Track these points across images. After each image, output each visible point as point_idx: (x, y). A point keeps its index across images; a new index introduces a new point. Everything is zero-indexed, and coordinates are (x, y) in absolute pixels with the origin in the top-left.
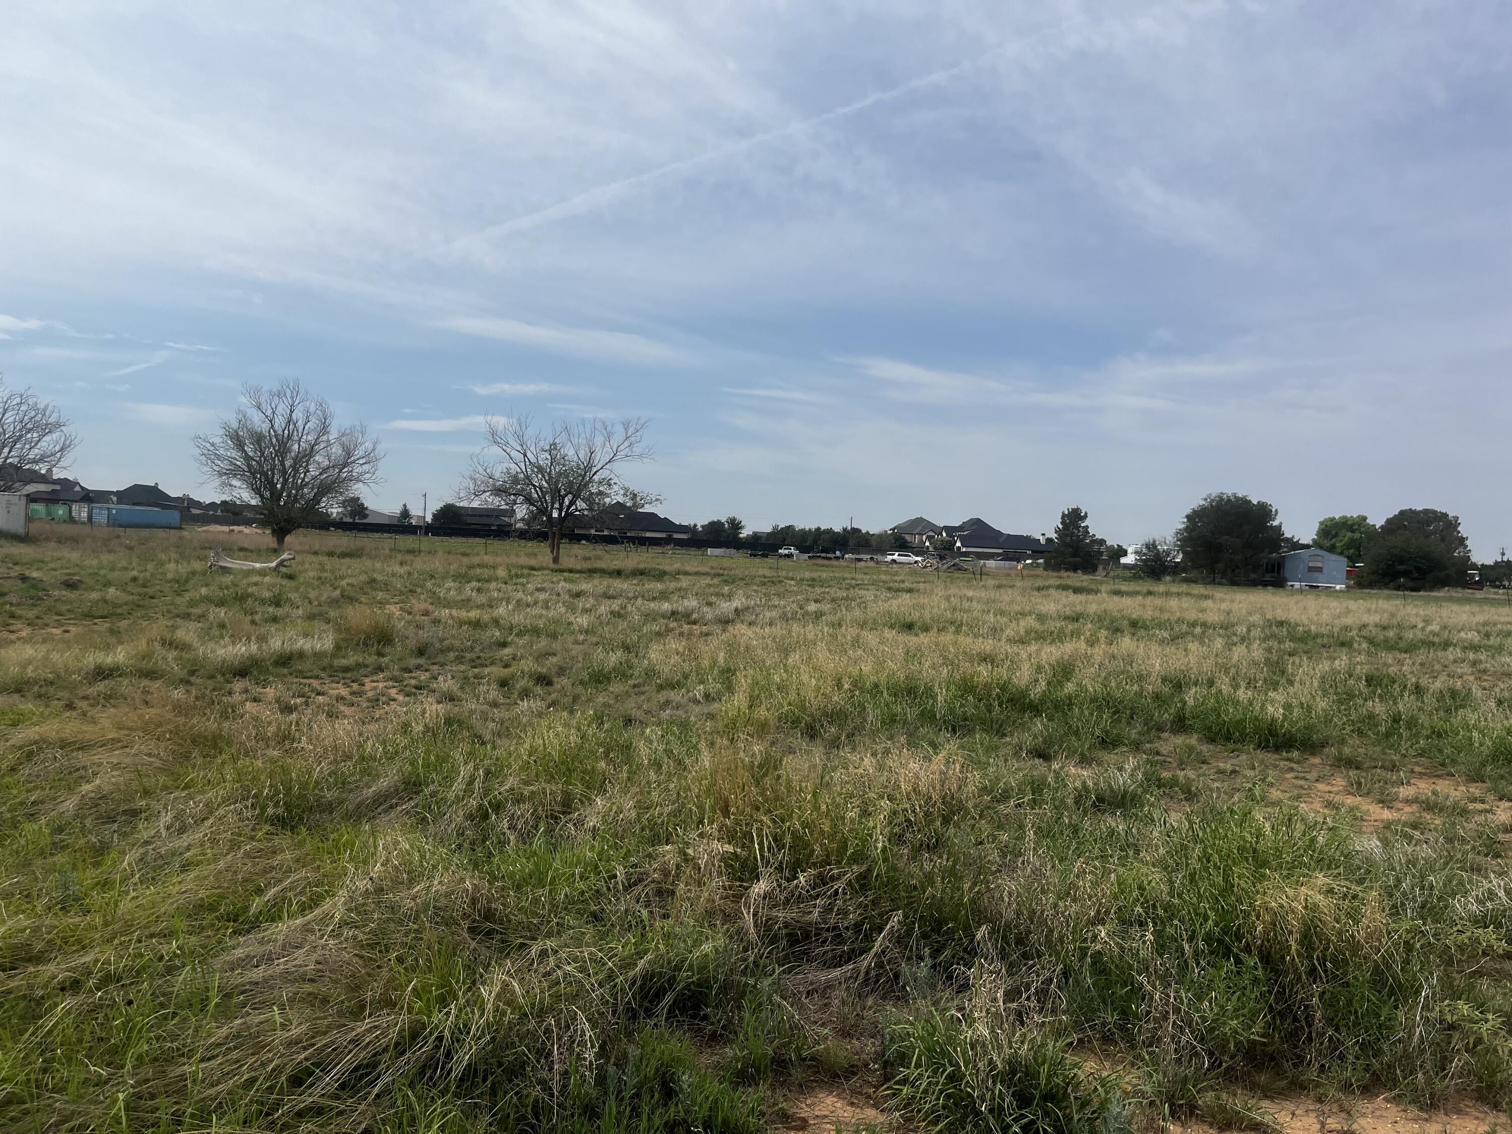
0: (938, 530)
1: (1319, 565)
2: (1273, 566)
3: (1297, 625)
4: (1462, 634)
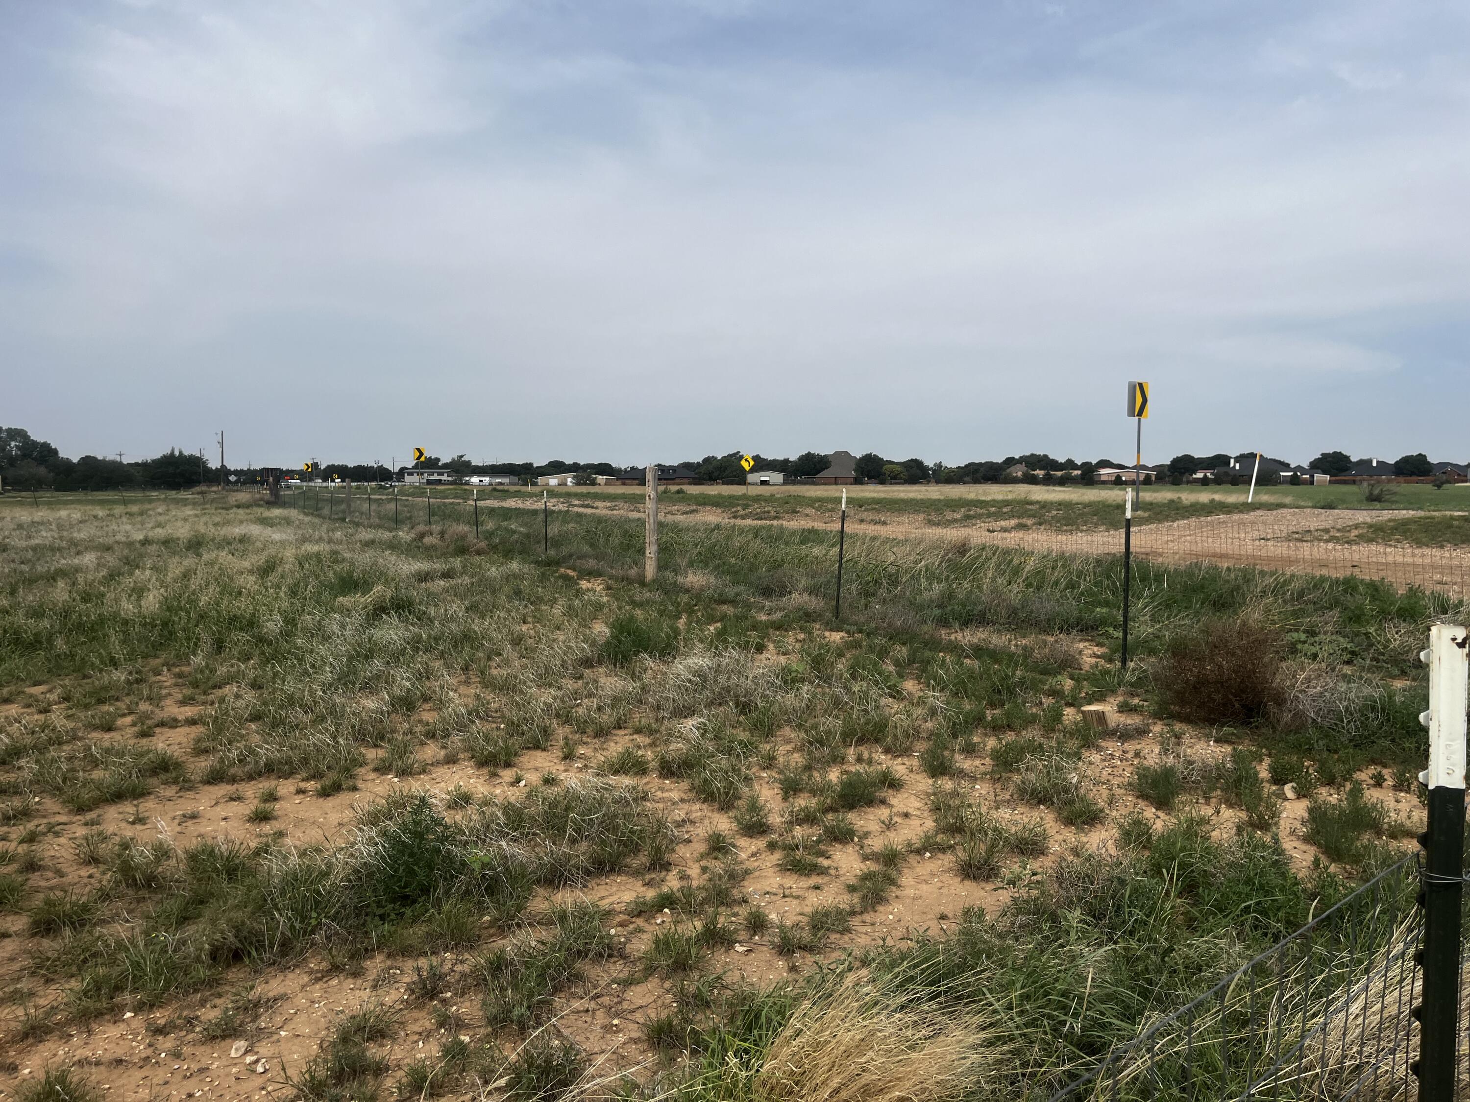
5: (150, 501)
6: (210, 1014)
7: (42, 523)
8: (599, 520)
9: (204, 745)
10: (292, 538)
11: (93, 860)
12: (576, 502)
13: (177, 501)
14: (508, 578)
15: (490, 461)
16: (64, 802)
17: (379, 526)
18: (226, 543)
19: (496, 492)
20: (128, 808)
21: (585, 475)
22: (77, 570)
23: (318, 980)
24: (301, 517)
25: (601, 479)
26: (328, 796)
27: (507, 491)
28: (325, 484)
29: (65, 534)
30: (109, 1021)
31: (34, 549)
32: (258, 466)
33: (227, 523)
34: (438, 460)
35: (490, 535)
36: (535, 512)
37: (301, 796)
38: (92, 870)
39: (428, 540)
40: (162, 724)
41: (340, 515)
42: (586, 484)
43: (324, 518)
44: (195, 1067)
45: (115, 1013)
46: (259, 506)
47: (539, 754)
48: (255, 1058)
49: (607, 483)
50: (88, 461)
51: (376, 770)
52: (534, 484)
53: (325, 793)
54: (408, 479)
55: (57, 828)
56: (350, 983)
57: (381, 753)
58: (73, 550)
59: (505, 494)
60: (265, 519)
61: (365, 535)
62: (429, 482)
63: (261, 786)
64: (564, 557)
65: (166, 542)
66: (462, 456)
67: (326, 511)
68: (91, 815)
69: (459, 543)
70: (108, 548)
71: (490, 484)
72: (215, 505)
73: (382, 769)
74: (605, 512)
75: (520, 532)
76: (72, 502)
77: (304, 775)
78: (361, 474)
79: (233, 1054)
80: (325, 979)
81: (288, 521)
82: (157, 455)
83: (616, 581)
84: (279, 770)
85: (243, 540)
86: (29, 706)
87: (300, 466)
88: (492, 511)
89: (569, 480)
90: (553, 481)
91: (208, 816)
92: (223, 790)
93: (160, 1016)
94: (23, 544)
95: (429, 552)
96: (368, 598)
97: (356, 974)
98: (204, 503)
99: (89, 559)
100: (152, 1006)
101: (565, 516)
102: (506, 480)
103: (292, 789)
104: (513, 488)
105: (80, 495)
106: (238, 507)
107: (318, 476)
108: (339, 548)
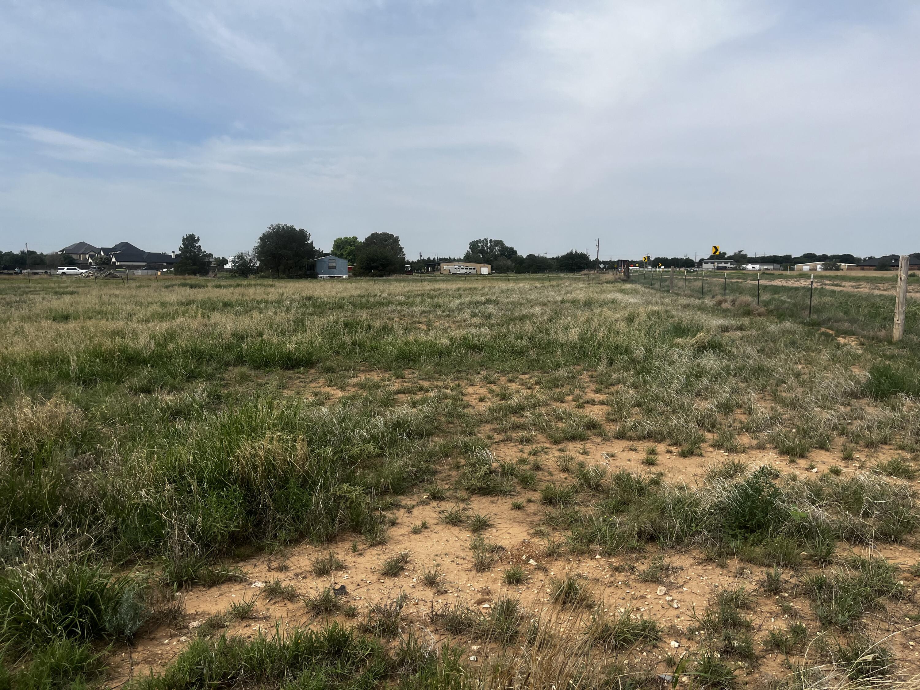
0: (98, 251)
1: (334, 265)
2: (310, 266)
3: (317, 298)
4: (397, 298)
5: (562, 279)
6: (643, 567)
7: (512, 290)
8: (849, 295)
9: (612, 417)
10: (640, 301)
11: (566, 470)
12: (828, 282)
13: (575, 279)
14: (784, 332)
15: (760, 255)
16: (547, 437)
17: (690, 296)
18: (605, 303)
19: (765, 274)
20: (579, 445)
21: (832, 263)
22: (533, 315)
23: (700, 564)
24: (643, 289)
25: (844, 266)
26: (686, 457)
27: (773, 274)
28: (654, 269)
29: (524, 296)
30: (588, 557)
31: (512, 303)
32: (615, 259)
33: (603, 292)
34: (725, 254)
35: (766, 304)
36: (797, 289)
37: (669, 454)
38: (566, 475)
39: (725, 306)
40: (587, 402)
41: (666, 289)
42: (831, 269)
43: (657, 290)
44: (638, 594)
45: (591, 554)
46: (619, 282)
47: (823, 452)
48: (671, 598)
49: (849, 269)
50: (531, 257)
51: (712, 446)
52: (792, 269)
53: (684, 455)
54: (705, 266)
55: (545, 450)
56: (719, 571)
57: (716, 436)
58: (529, 305)
59: (772, 277)
60: (624, 290)
61: (683, 301)
62: (718, 268)
63: (646, 444)
64: (824, 320)
65: (573, 302)
66: (741, 251)
67: (657, 286)
68: (561, 446)
69: (746, 308)
70: (544, 304)
71: (760, 270)
72: (594, 282)
73: (717, 445)
74: (850, 289)
75: (789, 302)
76: (524, 279)
77: (670, 442)
78: (676, 263)
79: (658, 593)
80: (704, 564)
81: (636, 292)
82: (564, 254)
83: (868, 339)
84: (655, 437)
85: (614, 302)
86: (523, 385)
87: (640, 258)
88: (765, 287)
89: (819, 267)
90: (806, 267)
91: (620, 457)
92: (626, 443)
93: (615, 561)
94: (506, 301)
95: (725, 313)
96: (693, 341)
97: (723, 566)
98: (589, 280)
99: (538, 310)
100: (610, 555)
101: (822, 292)
102: (771, 267)
103: (664, 449)
104: (777, 273)
105: (526, 276)
106: (607, 283)
107: (649, 265)
108: (669, 308)
